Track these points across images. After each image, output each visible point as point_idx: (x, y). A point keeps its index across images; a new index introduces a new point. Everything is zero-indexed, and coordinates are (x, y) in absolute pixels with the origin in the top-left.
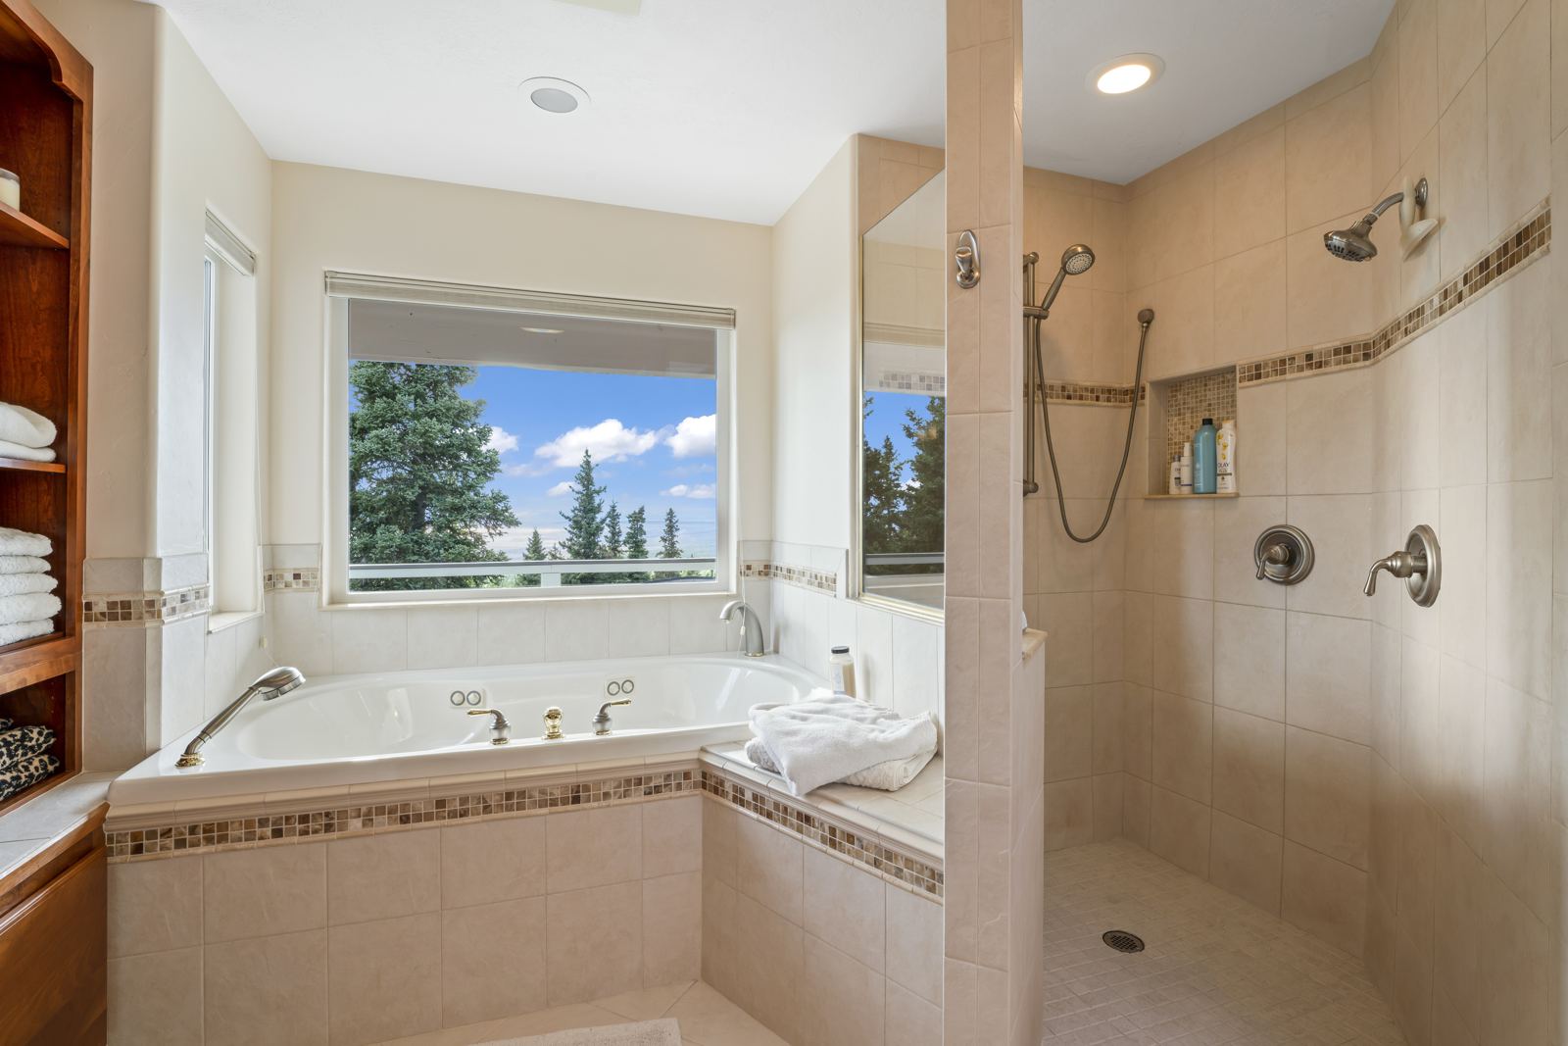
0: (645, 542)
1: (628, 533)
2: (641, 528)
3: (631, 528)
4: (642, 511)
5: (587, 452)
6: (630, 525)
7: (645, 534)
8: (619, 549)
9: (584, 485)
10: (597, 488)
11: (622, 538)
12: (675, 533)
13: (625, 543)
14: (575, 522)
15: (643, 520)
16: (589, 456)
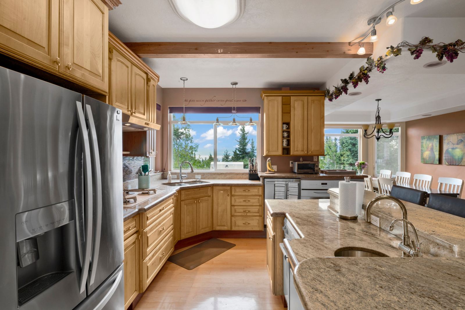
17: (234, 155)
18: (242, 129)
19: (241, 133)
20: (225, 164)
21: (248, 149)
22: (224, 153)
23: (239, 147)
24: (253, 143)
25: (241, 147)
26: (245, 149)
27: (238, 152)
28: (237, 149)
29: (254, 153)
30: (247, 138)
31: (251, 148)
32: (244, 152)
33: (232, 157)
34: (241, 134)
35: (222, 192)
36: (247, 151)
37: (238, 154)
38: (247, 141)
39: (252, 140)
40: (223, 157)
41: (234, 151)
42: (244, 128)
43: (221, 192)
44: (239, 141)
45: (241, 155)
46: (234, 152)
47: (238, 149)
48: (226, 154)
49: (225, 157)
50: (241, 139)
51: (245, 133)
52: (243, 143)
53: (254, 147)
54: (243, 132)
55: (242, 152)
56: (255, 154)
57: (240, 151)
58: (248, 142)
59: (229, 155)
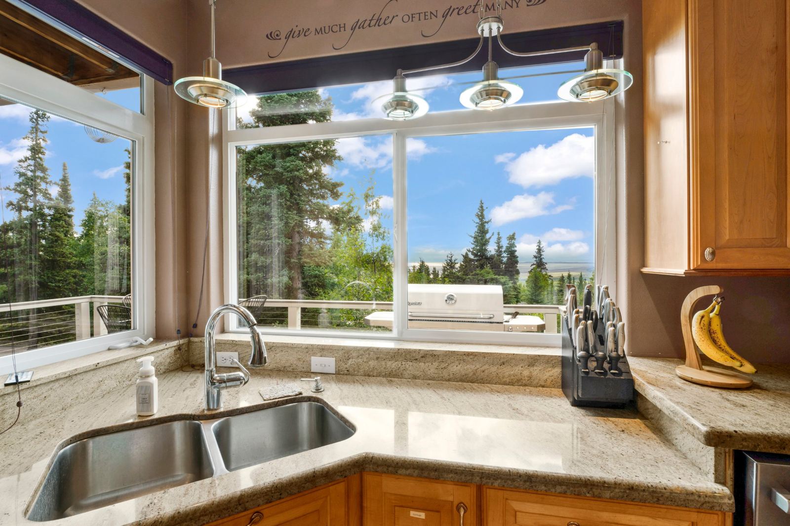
0: (516, 251)
1: (507, 247)
2: (514, 244)
3: (508, 244)
4: (514, 235)
5: (481, 202)
6: (508, 242)
7: (516, 247)
8: (502, 255)
9: (480, 219)
10: (487, 220)
11: (503, 250)
12: (542, 253)
13: (505, 252)
14: (475, 238)
15: (515, 239)
16: (483, 204)
17: (463, 262)
18: (480, 213)
19: (478, 220)
20: (446, 294)
21: (490, 251)
22: (446, 258)
23: (473, 246)
24: (499, 239)
25: (477, 246)
26: (486, 250)
27: (471, 256)
28: (469, 251)
29: (502, 257)
30: (488, 230)
31: (497, 248)
32: (482, 257)
33: (461, 265)
34: (477, 223)
35: (422, 515)
36: (489, 254)
37: (471, 260)
38: (488, 236)
39: (499, 234)
40: (444, 265)
41: (464, 254)
42: (482, 213)
43: (413, 514)
44: (473, 235)
45: (477, 261)
46: (464, 256)
47: (471, 250)
48: (451, 260)
49: (448, 265)
50: (477, 233)
51: (485, 220)
52: (482, 239)
53: (502, 246)
54: (481, 220)
55: (480, 256)
56: (503, 259)
57: (476, 255)
58: (490, 238)
59: (456, 262)
